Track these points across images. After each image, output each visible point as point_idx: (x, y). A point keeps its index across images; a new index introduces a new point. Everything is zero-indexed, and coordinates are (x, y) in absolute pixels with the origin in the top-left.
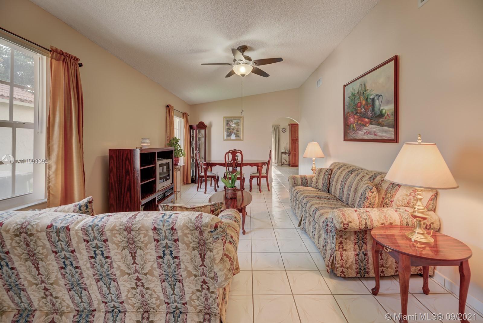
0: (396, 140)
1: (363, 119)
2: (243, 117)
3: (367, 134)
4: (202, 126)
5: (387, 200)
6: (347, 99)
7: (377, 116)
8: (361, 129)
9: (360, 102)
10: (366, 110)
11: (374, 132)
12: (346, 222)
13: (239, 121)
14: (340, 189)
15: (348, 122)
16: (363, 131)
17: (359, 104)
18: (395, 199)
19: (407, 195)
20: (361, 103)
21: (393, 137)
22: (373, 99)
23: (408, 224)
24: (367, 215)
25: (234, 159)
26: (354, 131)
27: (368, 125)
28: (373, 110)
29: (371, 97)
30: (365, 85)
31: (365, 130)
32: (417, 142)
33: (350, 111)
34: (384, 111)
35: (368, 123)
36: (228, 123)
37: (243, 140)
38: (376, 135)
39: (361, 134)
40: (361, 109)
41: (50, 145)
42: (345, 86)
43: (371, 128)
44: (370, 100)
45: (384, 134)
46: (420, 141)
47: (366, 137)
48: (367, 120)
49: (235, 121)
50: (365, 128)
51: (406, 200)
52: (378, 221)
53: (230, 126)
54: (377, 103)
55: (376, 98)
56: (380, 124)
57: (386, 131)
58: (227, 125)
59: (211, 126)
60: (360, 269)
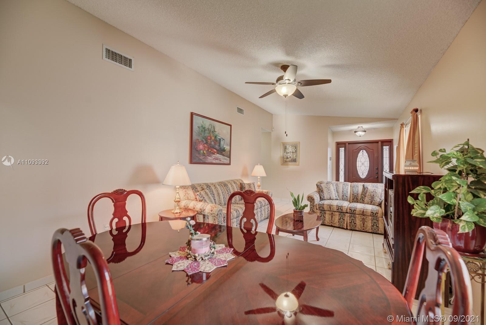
0: (229, 164)
1: (213, 149)
3: (215, 160)
7: (222, 150)
8: (211, 156)
9: (210, 136)
10: (215, 144)
11: (220, 159)
15: (197, 148)
16: (213, 157)
17: (209, 137)
20: (211, 139)
21: (229, 162)
22: (220, 140)
26: (204, 156)
27: (216, 154)
28: (219, 146)
29: (219, 138)
30: (214, 127)
31: (214, 156)
33: (199, 138)
34: (225, 149)
35: (216, 153)
38: (220, 161)
39: (210, 159)
40: (211, 142)
43: (218, 156)
44: (218, 139)
45: (225, 161)
47: (214, 162)
48: (215, 150)
50: (214, 155)
54: (222, 142)
55: (222, 140)
56: (223, 155)
57: (226, 159)
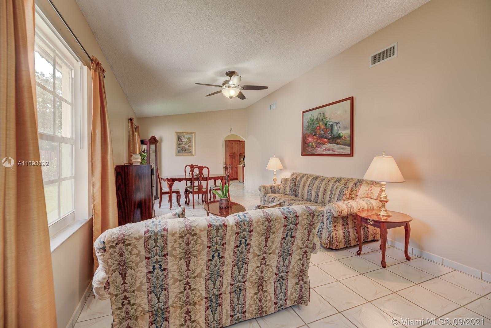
0: (351, 155)
1: (323, 139)
2: (195, 133)
3: (326, 151)
4: (154, 140)
5: (353, 195)
6: (305, 123)
7: (335, 138)
8: (320, 146)
9: (319, 126)
10: (325, 132)
11: (333, 149)
12: (340, 211)
13: (191, 136)
14: (308, 192)
15: (306, 141)
16: (322, 148)
17: (318, 127)
18: (359, 194)
19: (366, 190)
20: (320, 128)
21: (349, 152)
22: (332, 125)
23: (371, 208)
24: (350, 205)
25: (201, 173)
26: (313, 148)
27: (327, 143)
28: (332, 132)
29: (330, 123)
30: (324, 114)
31: (324, 147)
32: (382, 156)
33: (308, 132)
34: (341, 134)
35: (326, 142)
36: (179, 138)
37: (195, 156)
38: (334, 151)
39: (319, 150)
40: (320, 132)
41: (93, 161)
42: (303, 112)
43: (330, 146)
44: (329, 126)
45: (342, 151)
46: (384, 155)
47: (325, 153)
48: (325, 140)
49: (187, 136)
50: (324, 146)
51: (366, 194)
52: (356, 208)
53: (182, 141)
54: (335, 128)
55: (334, 124)
56: (338, 144)
57: (343, 149)
58: (179, 140)
59: (161, 141)
60: (346, 241)
